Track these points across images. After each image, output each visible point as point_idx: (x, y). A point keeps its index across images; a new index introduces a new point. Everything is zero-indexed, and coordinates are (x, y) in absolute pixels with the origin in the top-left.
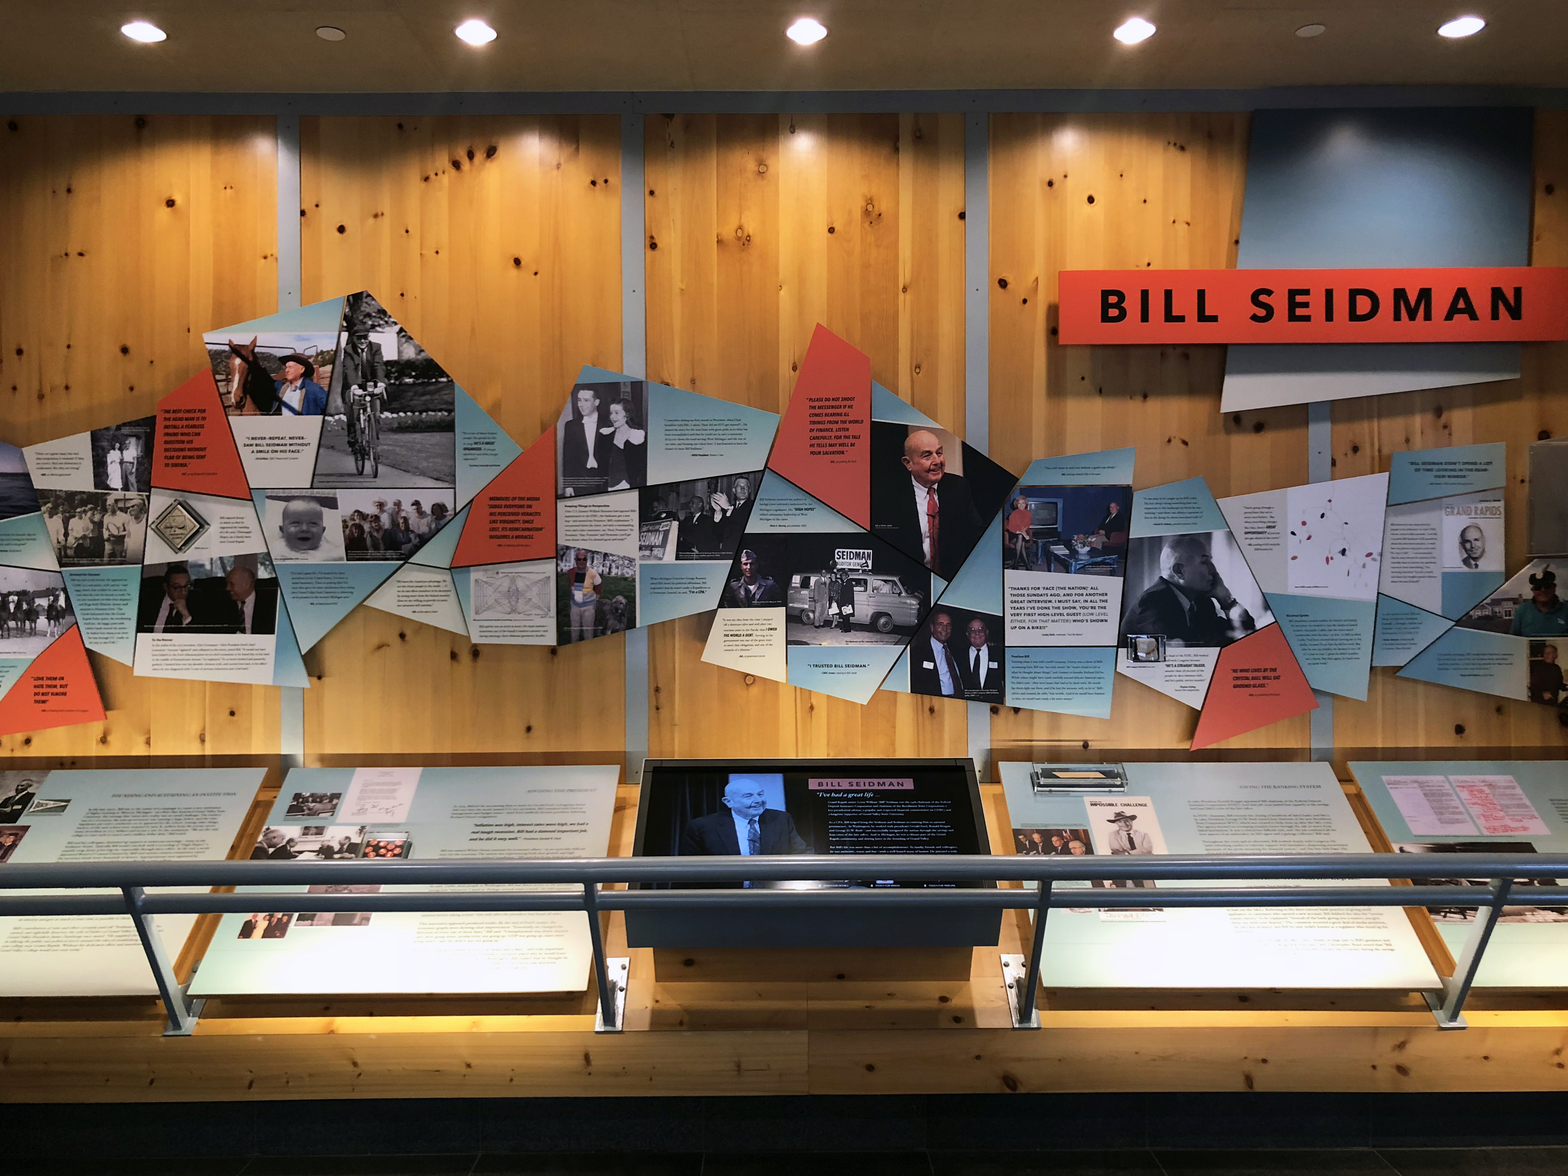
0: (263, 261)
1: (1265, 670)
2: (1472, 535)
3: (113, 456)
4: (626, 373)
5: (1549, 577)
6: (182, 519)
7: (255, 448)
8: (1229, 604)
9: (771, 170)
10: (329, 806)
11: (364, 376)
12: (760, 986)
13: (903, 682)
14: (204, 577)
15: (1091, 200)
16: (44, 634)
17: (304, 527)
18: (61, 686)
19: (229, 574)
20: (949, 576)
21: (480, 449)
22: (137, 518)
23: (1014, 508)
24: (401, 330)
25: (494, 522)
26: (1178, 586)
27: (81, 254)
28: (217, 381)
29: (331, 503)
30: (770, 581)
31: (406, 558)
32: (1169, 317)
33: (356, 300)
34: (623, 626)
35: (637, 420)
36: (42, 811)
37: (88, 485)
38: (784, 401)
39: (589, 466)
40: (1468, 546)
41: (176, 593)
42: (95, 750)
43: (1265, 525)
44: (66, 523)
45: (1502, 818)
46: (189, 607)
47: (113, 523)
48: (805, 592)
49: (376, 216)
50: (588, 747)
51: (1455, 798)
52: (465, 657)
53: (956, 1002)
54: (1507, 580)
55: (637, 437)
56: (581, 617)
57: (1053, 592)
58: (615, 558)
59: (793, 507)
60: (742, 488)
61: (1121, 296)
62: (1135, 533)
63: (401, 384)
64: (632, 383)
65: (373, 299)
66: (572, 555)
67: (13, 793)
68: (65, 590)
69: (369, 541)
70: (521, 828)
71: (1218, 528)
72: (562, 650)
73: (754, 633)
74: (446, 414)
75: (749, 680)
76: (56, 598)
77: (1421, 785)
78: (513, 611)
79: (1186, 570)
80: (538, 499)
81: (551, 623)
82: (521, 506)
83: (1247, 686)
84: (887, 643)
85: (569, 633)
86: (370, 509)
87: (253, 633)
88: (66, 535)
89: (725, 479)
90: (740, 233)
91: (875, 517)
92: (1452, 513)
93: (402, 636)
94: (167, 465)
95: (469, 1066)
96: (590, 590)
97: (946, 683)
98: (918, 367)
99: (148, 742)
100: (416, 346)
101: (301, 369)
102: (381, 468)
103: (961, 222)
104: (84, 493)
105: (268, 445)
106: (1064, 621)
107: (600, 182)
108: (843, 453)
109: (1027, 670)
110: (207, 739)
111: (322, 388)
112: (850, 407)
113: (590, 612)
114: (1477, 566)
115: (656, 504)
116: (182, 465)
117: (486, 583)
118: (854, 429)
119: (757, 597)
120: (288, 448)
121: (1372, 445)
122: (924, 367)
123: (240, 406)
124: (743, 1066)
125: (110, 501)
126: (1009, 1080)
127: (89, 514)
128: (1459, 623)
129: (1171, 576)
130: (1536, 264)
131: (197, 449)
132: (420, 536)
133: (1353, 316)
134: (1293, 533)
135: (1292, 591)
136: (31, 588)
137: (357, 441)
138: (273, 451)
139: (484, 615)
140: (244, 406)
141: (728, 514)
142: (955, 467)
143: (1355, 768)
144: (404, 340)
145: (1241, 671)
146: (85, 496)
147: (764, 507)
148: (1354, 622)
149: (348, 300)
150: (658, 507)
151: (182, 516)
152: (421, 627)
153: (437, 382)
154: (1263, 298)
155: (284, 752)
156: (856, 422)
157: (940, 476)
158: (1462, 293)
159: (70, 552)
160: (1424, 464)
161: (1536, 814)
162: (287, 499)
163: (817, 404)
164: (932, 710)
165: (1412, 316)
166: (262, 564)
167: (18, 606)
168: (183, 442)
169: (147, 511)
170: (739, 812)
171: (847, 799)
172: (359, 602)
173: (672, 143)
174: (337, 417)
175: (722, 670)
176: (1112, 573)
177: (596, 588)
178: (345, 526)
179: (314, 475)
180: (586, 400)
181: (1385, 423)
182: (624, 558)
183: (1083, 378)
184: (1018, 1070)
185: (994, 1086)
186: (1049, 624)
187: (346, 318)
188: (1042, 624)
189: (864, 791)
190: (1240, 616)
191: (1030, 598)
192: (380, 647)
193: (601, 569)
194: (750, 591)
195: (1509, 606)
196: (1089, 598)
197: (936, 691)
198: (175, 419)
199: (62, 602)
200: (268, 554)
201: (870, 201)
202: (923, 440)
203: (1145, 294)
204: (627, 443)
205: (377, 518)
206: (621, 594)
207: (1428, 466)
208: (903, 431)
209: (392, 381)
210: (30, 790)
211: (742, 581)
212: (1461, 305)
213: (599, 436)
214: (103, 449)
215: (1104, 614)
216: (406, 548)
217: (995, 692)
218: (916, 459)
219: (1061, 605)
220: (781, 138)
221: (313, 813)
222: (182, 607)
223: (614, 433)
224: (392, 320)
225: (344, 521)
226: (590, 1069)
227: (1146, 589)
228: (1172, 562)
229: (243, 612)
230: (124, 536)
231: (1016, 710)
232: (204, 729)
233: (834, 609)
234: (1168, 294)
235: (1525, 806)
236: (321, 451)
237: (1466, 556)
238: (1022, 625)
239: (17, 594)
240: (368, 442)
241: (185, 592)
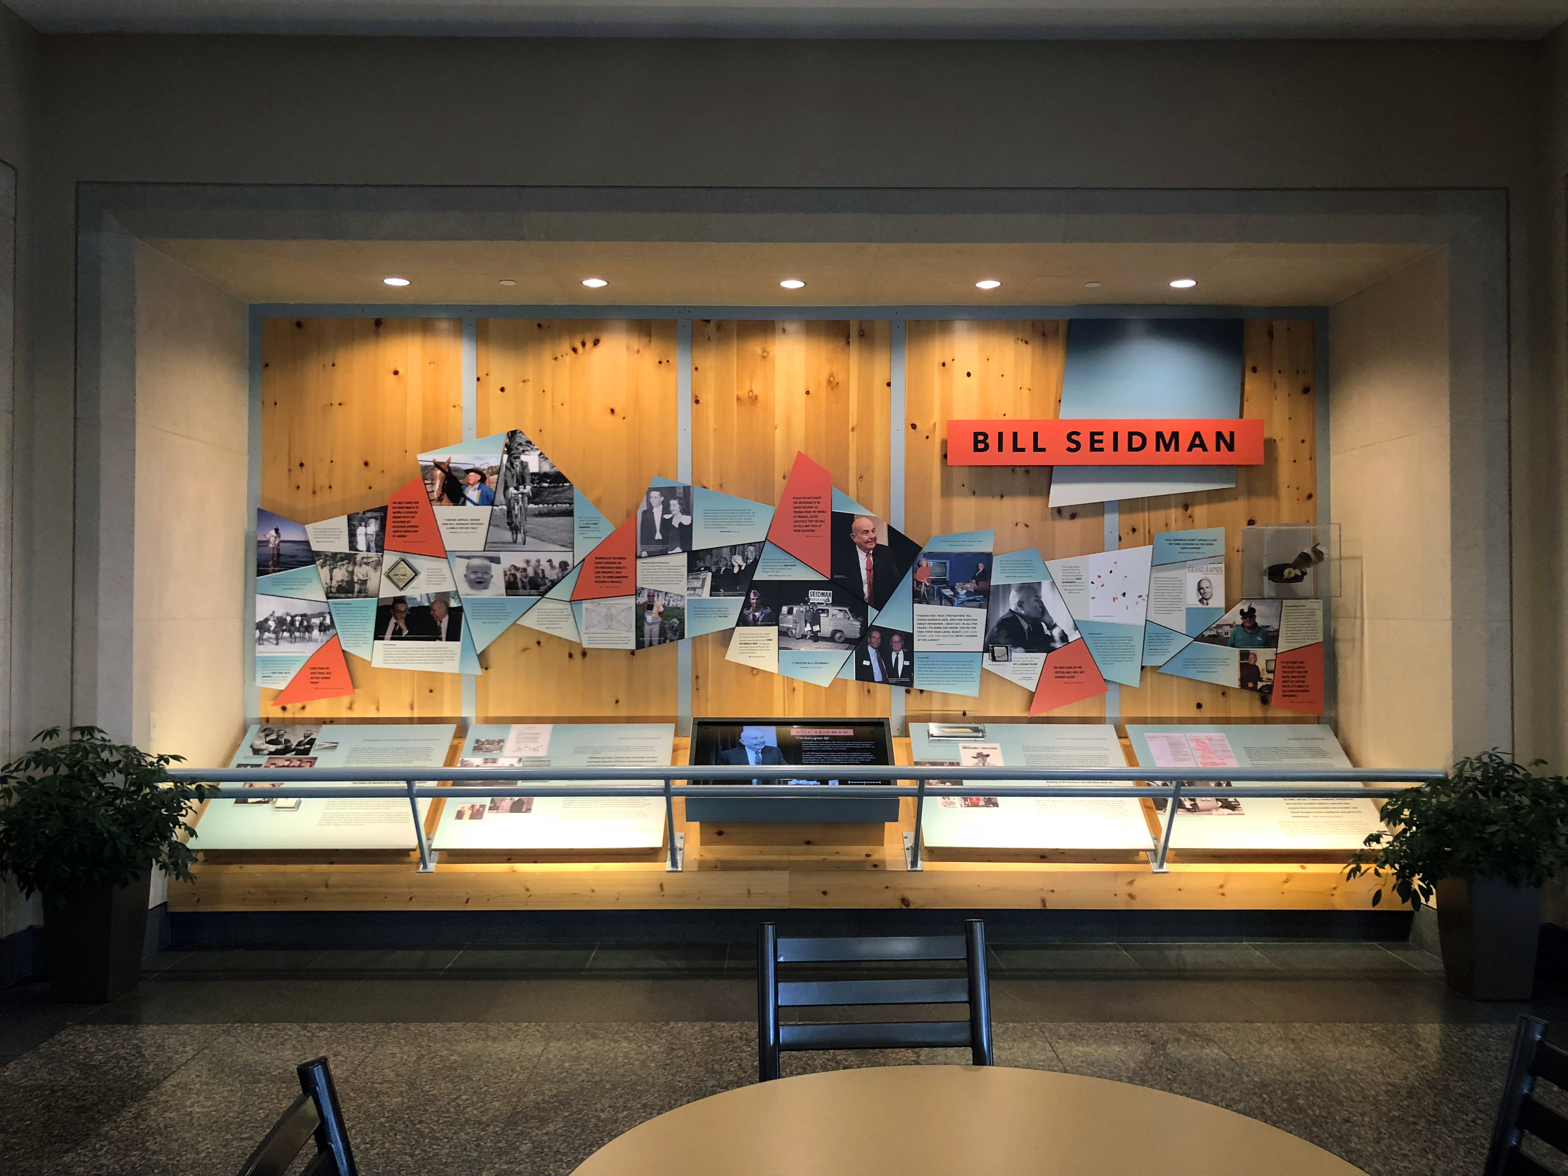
0: (453, 408)
1: (1075, 667)
2: (1204, 584)
3: (361, 531)
4: (680, 480)
5: (1252, 611)
6: (404, 570)
7: (449, 526)
8: (1051, 626)
9: (771, 355)
10: (498, 747)
11: (518, 481)
12: (761, 848)
13: (850, 673)
14: (416, 606)
15: (969, 374)
16: (316, 641)
17: (480, 575)
18: (327, 673)
19: (433, 604)
20: (879, 608)
21: (589, 527)
22: (375, 569)
23: (919, 566)
24: (541, 454)
25: (598, 572)
26: (1021, 615)
27: (340, 404)
28: (426, 484)
29: (497, 560)
30: (769, 610)
31: (543, 595)
32: (1016, 449)
33: (512, 435)
34: (677, 637)
35: (687, 509)
36: (323, 748)
37: (346, 550)
38: (777, 499)
39: (656, 538)
40: (1202, 591)
41: (399, 615)
42: (345, 714)
43: (1075, 578)
44: (331, 571)
45: (1212, 758)
46: (407, 624)
47: (360, 572)
48: (790, 617)
49: (524, 381)
50: (653, 713)
51: (1187, 746)
52: (578, 656)
53: (875, 857)
54: (1226, 612)
55: (686, 520)
56: (651, 631)
57: (943, 618)
58: (672, 595)
59: (783, 564)
60: (752, 552)
61: (986, 436)
62: (993, 582)
63: (541, 487)
64: (684, 487)
65: (523, 434)
66: (646, 593)
67: (303, 739)
68: (330, 613)
69: (520, 584)
70: (617, 760)
71: (1045, 579)
72: (638, 652)
73: (758, 642)
74: (568, 505)
75: (755, 672)
76: (325, 618)
77: (1168, 738)
78: (609, 627)
79: (1025, 605)
80: (625, 558)
81: (632, 636)
82: (615, 563)
83: (1063, 677)
84: (841, 649)
85: (643, 642)
86: (521, 565)
87: (447, 640)
88: (331, 579)
89: (741, 547)
90: (751, 394)
91: (833, 571)
92: (1192, 571)
93: (539, 643)
94: (394, 536)
95: (593, 891)
96: (657, 615)
97: (877, 674)
98: (861, 477)
99: (378, 709)
100: (550, 464)
101: (479, 477)
102: (527, 538)
103: (888, 388)
104: (342, 553)
105: (457, 524)
106: (950, 636)
107: (664, 361)
108: (814, 531)
109: (928, 666)
110: (415, 706)
111: (491, 489)
112: (819, 503)
113: (656, 628)
114: (1207, 604)
115: (698, 562)
116: (404, 536)
117: (593, 610)
118: (821, 516)
119: (760, 620)
120: (470, 526)
121: (1144, 528)
122: (865, 477)
123: (440, 499)
124: (752, 891)
125: (358, 558)
126: (904, 901)
127: (345, 566)
128: (1196, 639)
129: (1017, 609)
130: (1246, 416)
131: (414, 526)
132: (551, 581)
133: (1131, 449)
134: (1092, 583)
135: (1091, 618)
136: (309, 612)
137: (513, 522)
138: (460, 528)
139: (592, 630)
140: (442, 500)
141: (743, 568)
142: (883, 540)
143: (1130, 729)
144: (542, 459)
145: (1060, 668)
146: (343, 555)
147: (764, 564)
148: (1131, 638)
149: (508, 434)
150: (700, 564)
151: (403, 568)
152: (551, 636)
153: (563, 486)
154: (1074, 437)
155: (463, 716)
156: (823, 512)
157: (874, 546)
158: (1197, 435)
159: (334, 590)
160: (1175, 540)
161: (1233, 756)
162: (469, 558)
163: (798, 501)
164: (869, 691)
165: (1167, 448)
166: (453, 598)
167: (301, 623)
168: (404, 522)
169: (381, 565)
170: (750, 747)
171: (813, 740)
172: (513, 621)
173: (709, 338)
174: (500, 507)
175: (739, 666)
176: (980, 607)
177: (660, 614)
178: (505, 575)
179: (486, 543)
180: (655, 498)
181: (1152, 514)
182: (678, 595)
183: (963, 485)
184: (910, 896)
185: (897, 905)
186: (941, 638)
187: (506, 445)
188: (937, 638)
189: (823, 736)
190: (1060, 634)
191: (930, 622)
192: (525, 650)
193: (663, 602)
194: (756, 616)
195: (1227, 628)
196: (966, 622)
197: (871, 679)
198: (399, 508)
199: (328, 621)
200: (457, 591)
201: (832, 375)
202: (864, 523)
203: (1001, 435)
204: (681, 524)
205: (525, 570)
206: (675, 617)
207: (1177, 542)
208: (851, 518)
209: (535, 485)
210: (312, 737)
211: (751, 610)
212: (1197, 442)
213: (663, 520)
214: (354, 526)
215: (975, 632)
216: (543, 588)
217: (907, 680)
218: (860, 535)
219: (949, 626)
220: (777, 337)
221: (488, 751)
222: (402, 624)
223: (672, 518)
224: (535, 447)
225: (505, 572)
226: (664, 893)
227: (1001, 616)
228: (1017, 600)
229: (440, 628)
230: (367, 580)
231: (922, 691)
232: (413, 701)
233: (808, 628)
234: (1015, 434)
235: (1228, 751)
236: (491, 527)
237: (1201, 597)
238: (924, 638)
239: (302, 616)
240: (520, 523)
241: (404, 615)
